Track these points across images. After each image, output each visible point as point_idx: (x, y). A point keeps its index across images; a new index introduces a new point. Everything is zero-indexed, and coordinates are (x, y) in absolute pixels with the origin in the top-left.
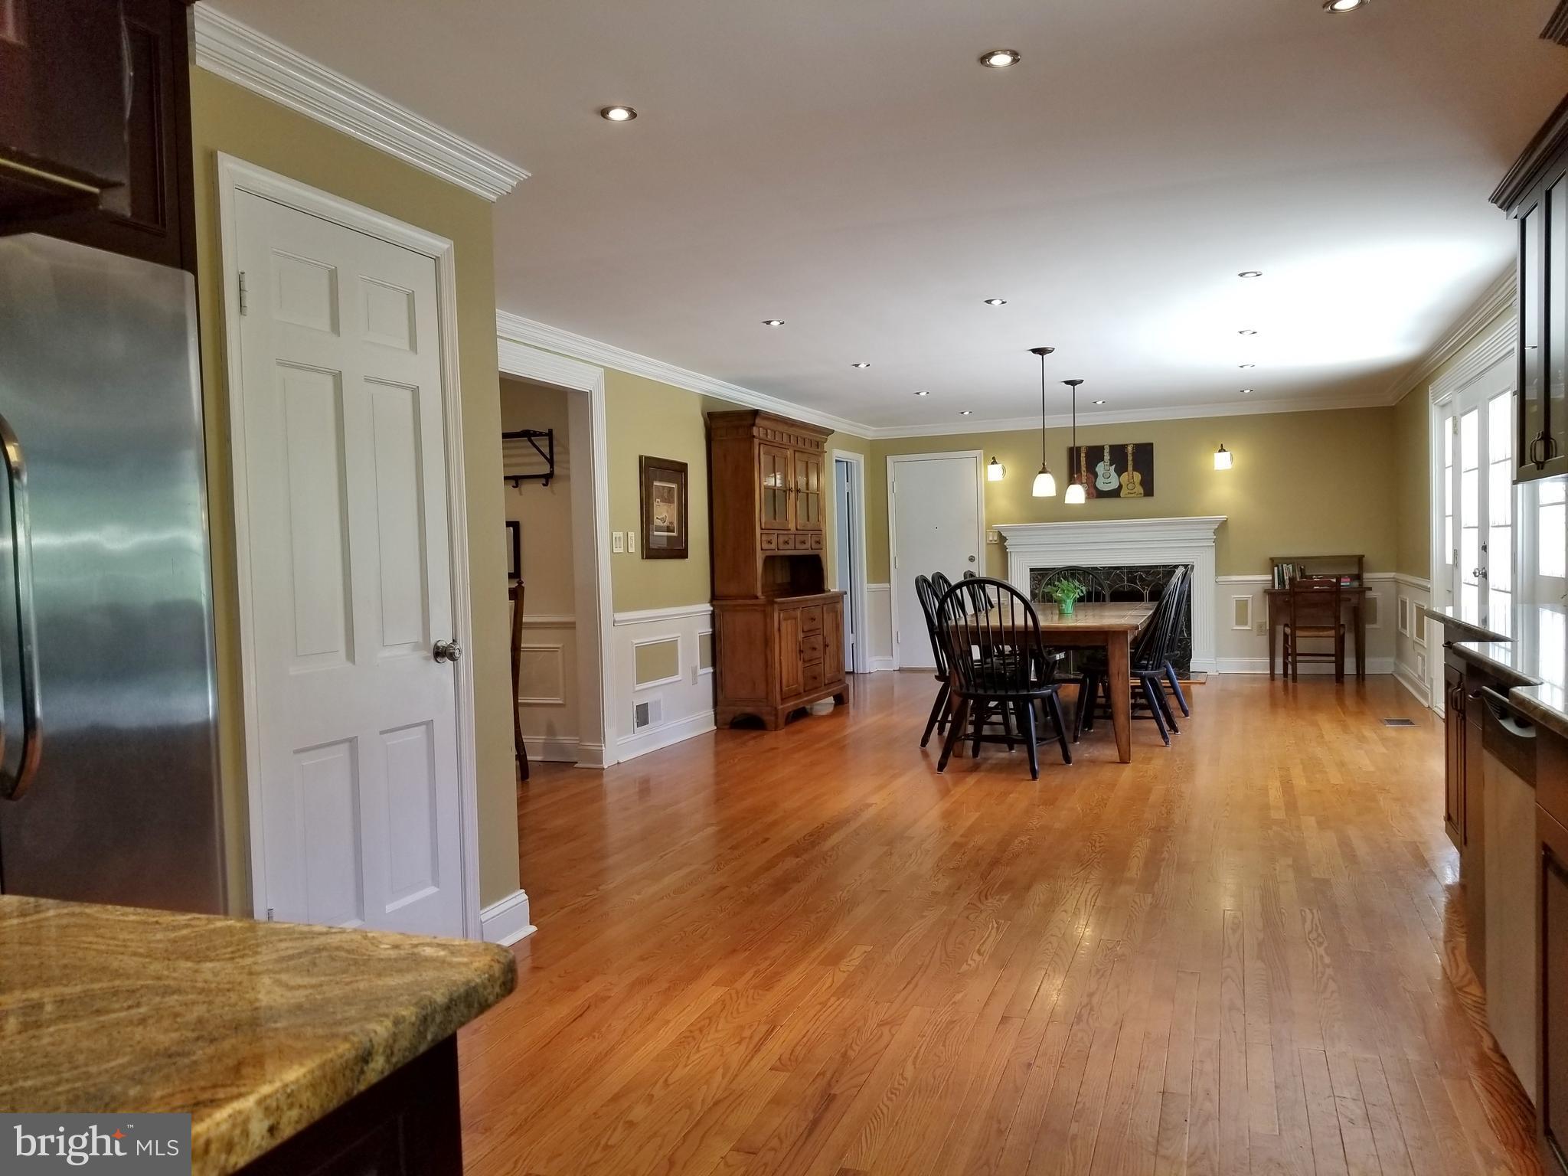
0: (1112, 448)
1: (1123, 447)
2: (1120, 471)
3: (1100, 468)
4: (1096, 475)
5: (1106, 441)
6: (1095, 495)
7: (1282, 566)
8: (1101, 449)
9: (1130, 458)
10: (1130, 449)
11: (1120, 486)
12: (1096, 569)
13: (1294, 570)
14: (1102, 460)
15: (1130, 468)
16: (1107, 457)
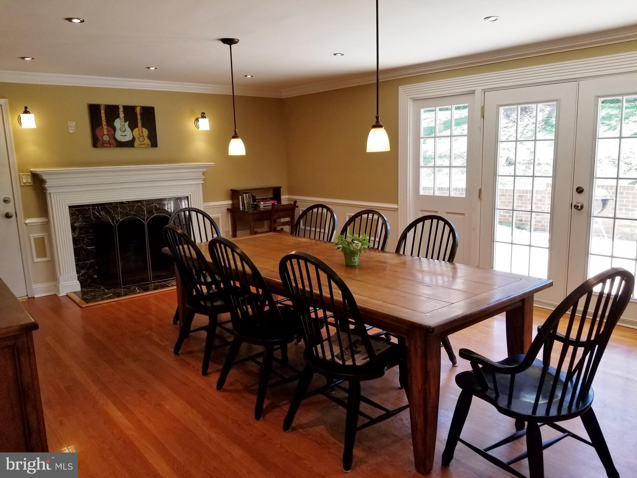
0: (125, 107)
1: (133, 108)
2: (133, 127)
3: (118, 123)
4: (114, 129)
5: (121, 102)
6: (115, 145)
7: (243, 195)
8: (117, 107)
9: (139, 117)
10: (138, 110)
11: (134, 139)
12: (122, 203)
13: (249, 197)
14: (118, 116)
15: (140, 124)
16: (122, 115)
